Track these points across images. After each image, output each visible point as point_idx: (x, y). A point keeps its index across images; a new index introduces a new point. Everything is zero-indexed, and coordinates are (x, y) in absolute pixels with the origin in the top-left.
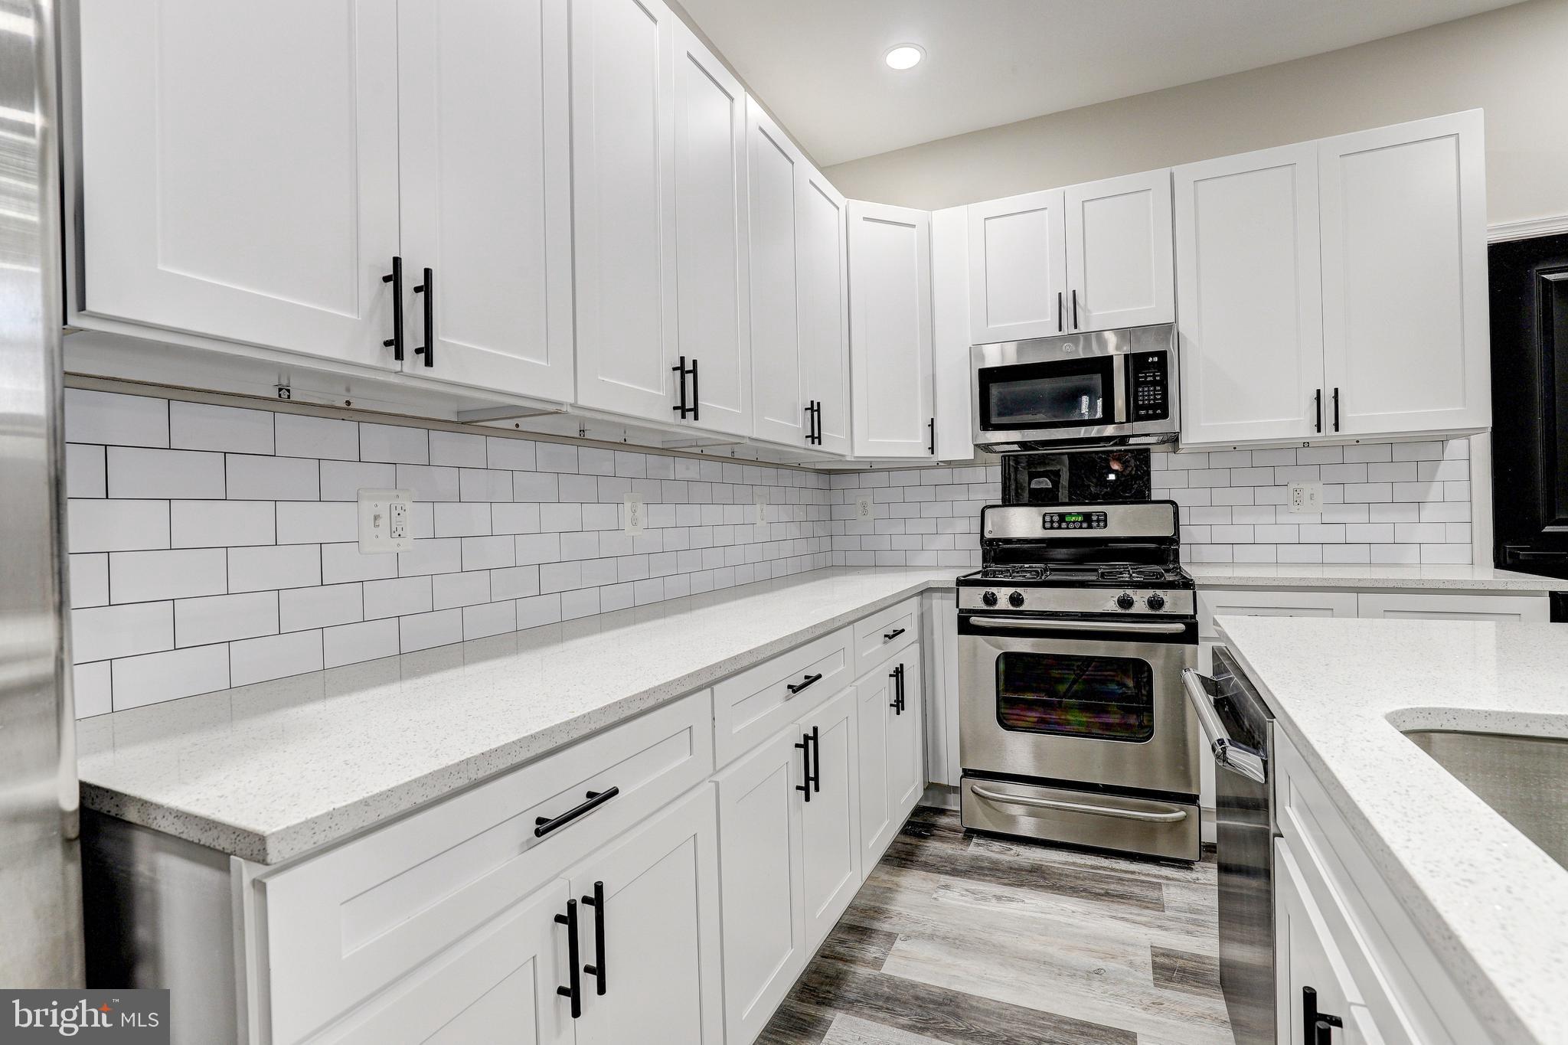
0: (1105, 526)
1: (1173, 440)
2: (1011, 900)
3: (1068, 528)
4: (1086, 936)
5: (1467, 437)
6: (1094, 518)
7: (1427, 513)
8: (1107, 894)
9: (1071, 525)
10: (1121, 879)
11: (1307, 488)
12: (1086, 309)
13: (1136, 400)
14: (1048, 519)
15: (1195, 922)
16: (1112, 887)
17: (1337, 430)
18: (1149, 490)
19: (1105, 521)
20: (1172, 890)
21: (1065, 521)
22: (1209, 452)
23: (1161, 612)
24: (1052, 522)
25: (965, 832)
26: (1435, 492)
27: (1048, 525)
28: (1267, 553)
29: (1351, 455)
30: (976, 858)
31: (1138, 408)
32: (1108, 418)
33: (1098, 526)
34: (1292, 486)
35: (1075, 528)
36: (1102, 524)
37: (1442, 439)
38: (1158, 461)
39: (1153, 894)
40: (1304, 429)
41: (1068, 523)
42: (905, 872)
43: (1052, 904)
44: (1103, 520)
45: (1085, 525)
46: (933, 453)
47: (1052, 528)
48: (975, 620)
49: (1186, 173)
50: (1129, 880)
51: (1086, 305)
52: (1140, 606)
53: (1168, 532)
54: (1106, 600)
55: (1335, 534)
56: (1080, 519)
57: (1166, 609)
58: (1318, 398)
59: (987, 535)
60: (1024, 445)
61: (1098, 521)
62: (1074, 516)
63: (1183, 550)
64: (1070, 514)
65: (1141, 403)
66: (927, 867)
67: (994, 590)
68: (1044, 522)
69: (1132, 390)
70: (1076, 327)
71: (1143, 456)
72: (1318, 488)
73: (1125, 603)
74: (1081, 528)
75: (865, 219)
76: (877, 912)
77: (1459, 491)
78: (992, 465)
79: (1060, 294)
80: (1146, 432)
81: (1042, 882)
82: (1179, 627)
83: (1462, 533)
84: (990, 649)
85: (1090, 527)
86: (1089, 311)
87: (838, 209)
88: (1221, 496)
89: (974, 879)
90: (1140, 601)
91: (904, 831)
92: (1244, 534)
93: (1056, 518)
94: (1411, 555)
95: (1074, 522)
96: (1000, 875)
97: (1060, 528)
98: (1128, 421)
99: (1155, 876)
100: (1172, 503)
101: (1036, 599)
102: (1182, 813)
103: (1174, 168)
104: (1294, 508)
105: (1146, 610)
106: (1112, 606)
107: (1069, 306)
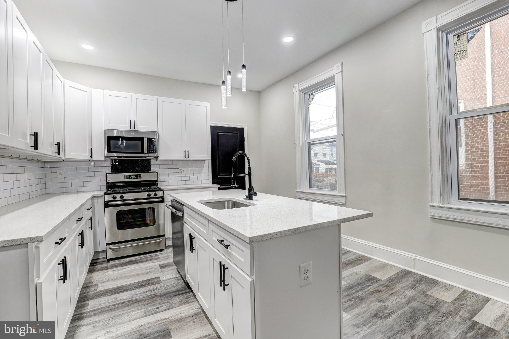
0: (141, 178)
1: (157, 158)
2: (126, 268)
3: (131, 179)
4: (145, 268)
5: (208, 160)
6: (138, 176)
7: (203, 174)
8: (147, 260)
9: (132, 178)
10: (150, 257)
11: (183, 169)
12: (137, 125)
13: (149, 149)
14: (126, 176)
15: (166, 258)
16: (148, 259)
17: (188, 158)
18: (151, 169)
19: (141, 177)
20: (161, 255)
21: (130, 177)
22: (164, 161)
23: (157, 196)
24: (127, 177)
25: (107, 260)
26: (204, 170)
27: (126, 178)
28: (175, 183)
29: (190, 163)
30: (112, 265)
31: (150, 150)
32: (143, 152)
33: (139, 178)
34: (180, 169)
35: (133, 179)
36: (140, 177)
37: (204, 160)
38: (152, 162)
39: (157, 257)
40: (182, 158)
41: (131, 177)
42: (93, 273)
43: (136, 266)
44: (140, 176)
45: (136, 178)
46: (92, 158)
47: (127, 179)
48: (110, 203)
49: (161, 99)
50: (151, 257)
51: (137, 124)
52: (152, 196)
53: (156, 179)
54: (145, 195)
55: (187, 178)
56: (134, 176)
57: (158, 196)
58: (185, 151)
59: (108, 181)
60: (119, 157)
61: (139, 177)
62: (133, 175)
63: (159, 183)
64: (132, 175)
65: (150, 149)
66: (99, 270)
67: (115, 195)
68: (125, 177)
69: (148, 146)
70: (134, 129)
71: (149, 161)
72: (185, 169)
73: (149, 195)
74: (135, 178)
75: (70, 86)
76: (89, 283)
77: (207, 170)
78: (108, 161)
79: (130, 120)
80: (150, 156)
81: (132, 263)
82: (161, 199)
83: (207, 178)
84: (115, 210)
85: (137, 178)
86: (138, 126)
87: (62, 82)
88: (166, 171)
89: (114, 268)
90: (152, 194)
91: (90, 266)
92: (171, 179)
93: (128, 176)
94: (200, 182)
95: (133, 177)
96: (121, 265)
97: (129, 179)
98: (147, 153)
99: (157, 254)
100: (156, 172)
101: (127, 196)
102: (162, 239)
103: (158, 97)
104: (180, 173)
105: (153, 196)
106: (146, 196)
107: (132, 123)
